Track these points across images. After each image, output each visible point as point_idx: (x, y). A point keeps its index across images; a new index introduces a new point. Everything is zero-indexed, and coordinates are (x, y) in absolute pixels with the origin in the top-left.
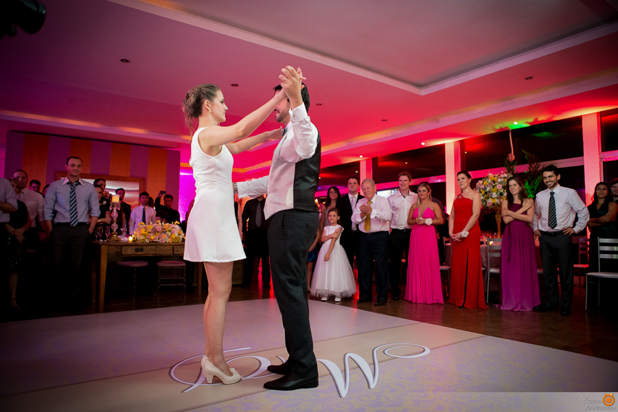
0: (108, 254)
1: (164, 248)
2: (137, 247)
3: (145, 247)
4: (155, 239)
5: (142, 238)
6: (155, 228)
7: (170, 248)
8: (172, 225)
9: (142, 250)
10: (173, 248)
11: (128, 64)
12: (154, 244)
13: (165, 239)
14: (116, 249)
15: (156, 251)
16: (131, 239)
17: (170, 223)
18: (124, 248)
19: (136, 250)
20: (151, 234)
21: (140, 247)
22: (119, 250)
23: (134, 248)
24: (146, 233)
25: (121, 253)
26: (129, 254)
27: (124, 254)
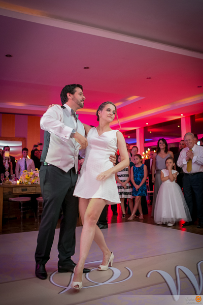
0: (3, 193)
2: (23, 188)
3: (28, 188)
4: (35, 182)
5: (26, 181)
6: (34, 174)
9: (26, 190)
11: (11, 58)
12: (34, 185)
15: (36, 190)
16: (18, 182)
18: (14, 188)
19: (23, 190)
20: (32, 179)
21: (25, 188)
22: (11, 190)
23: (21, 188)
24: (28, 178)
25: (12, 192)
26: (17, 193)
27: (14, 193)
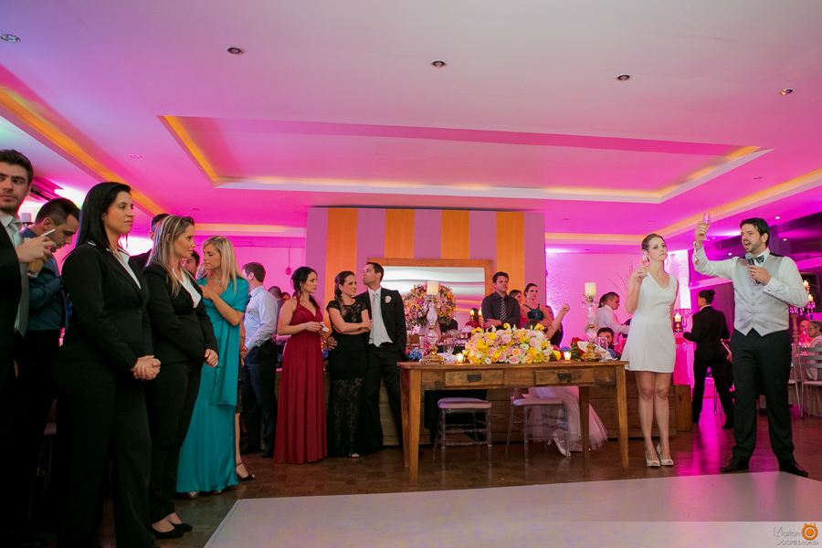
0: (422, 386)
1: (518, 374)
2: (470, 373)
3: (483, 373)
4: (501, 357)
5: (479, 356)
6: (500, 338)
7: (529, 374)
8: (530, 332)
9: (479, 378)
10: (535, 373)
11: (444, 68)
12: (499, 366)
13: (519, 357)
14: (435, 377)
15: (503, 379)
16: (460, 357)
17: (528, 328)
18: (447, 374)
19: (470, 378)
20: (495, 349)
21: (475, 373)
22: (440, 378)
23: (465, 374)
24: (484, 347)
25: (444, 383)
26: (457, 384)
27: (448, 384)
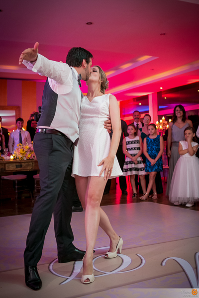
2: (17, 164)
3: (23, 164)
4: (31, 157)
5: (20, 156)
6: (30, 148)
9: (21, 166)
12: (30, 161)
15: (32, 166)
16: (12, 157)
18: (7, 165)
19: (17, 166)
20: (28, 153)
21: (20, 164)
22: (3, 167)
23: (15, 164)
24: (23, 152)
25: (5, 169)
26: (11, 169)
27: (7, 169)
